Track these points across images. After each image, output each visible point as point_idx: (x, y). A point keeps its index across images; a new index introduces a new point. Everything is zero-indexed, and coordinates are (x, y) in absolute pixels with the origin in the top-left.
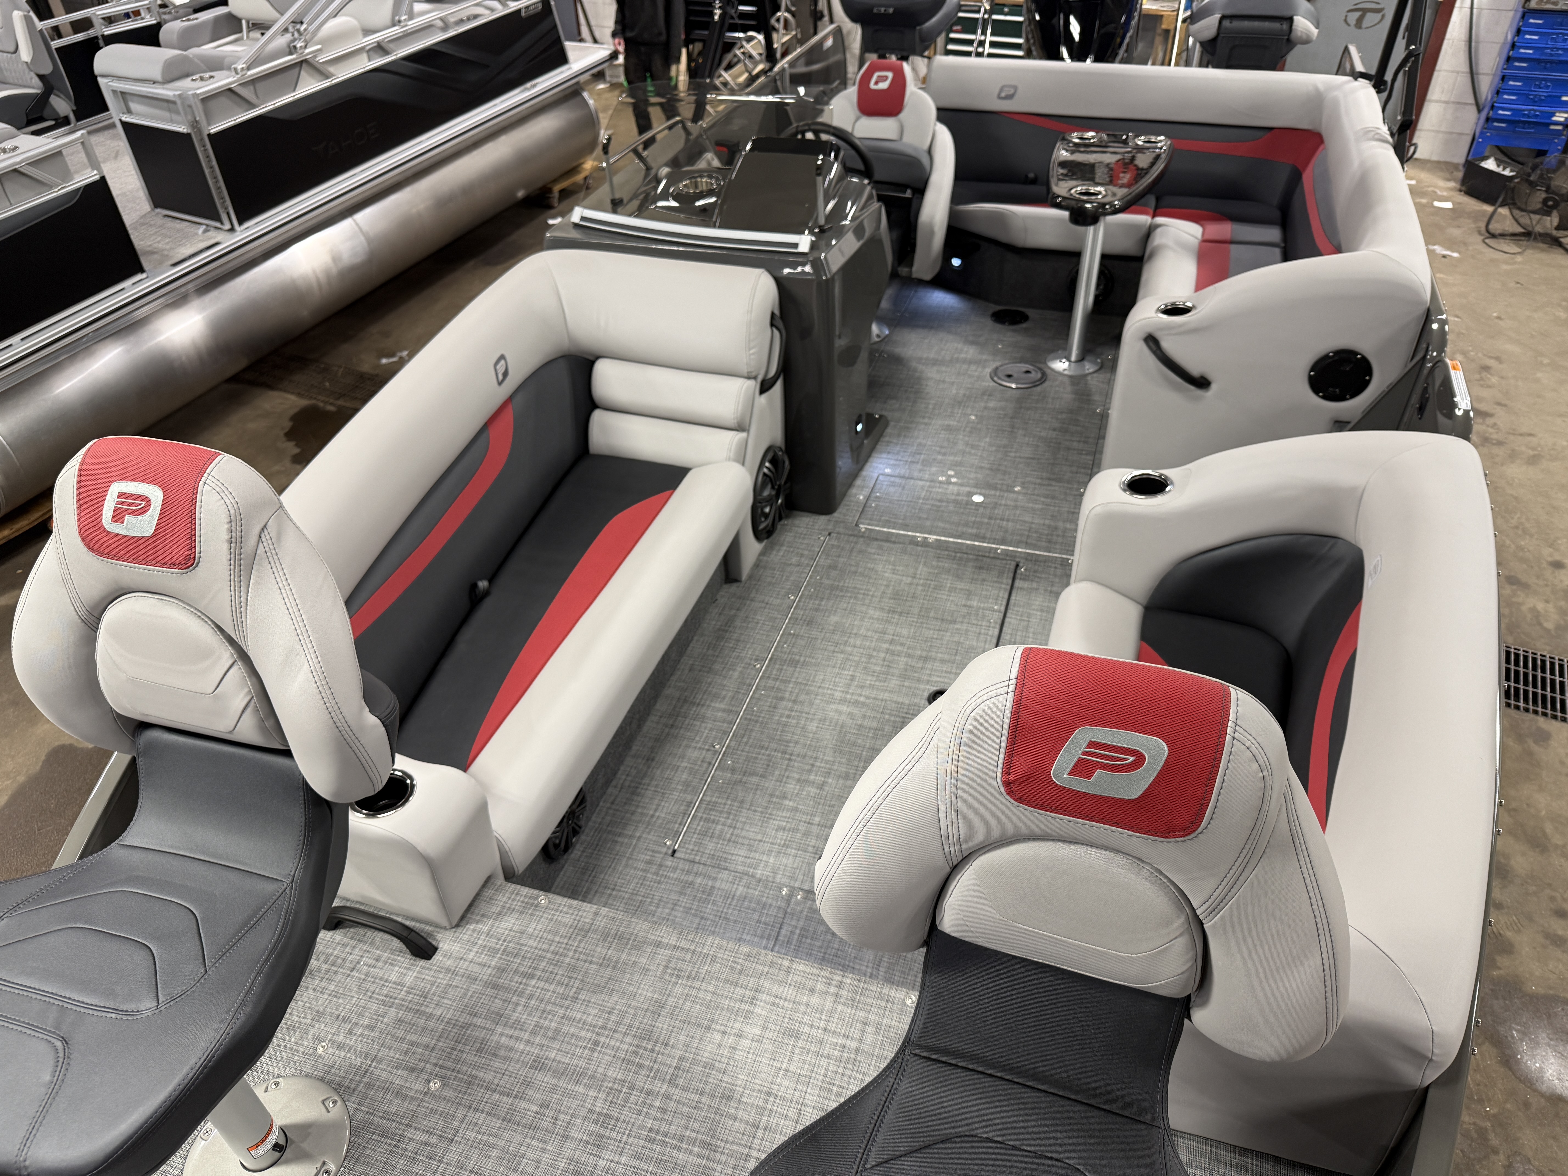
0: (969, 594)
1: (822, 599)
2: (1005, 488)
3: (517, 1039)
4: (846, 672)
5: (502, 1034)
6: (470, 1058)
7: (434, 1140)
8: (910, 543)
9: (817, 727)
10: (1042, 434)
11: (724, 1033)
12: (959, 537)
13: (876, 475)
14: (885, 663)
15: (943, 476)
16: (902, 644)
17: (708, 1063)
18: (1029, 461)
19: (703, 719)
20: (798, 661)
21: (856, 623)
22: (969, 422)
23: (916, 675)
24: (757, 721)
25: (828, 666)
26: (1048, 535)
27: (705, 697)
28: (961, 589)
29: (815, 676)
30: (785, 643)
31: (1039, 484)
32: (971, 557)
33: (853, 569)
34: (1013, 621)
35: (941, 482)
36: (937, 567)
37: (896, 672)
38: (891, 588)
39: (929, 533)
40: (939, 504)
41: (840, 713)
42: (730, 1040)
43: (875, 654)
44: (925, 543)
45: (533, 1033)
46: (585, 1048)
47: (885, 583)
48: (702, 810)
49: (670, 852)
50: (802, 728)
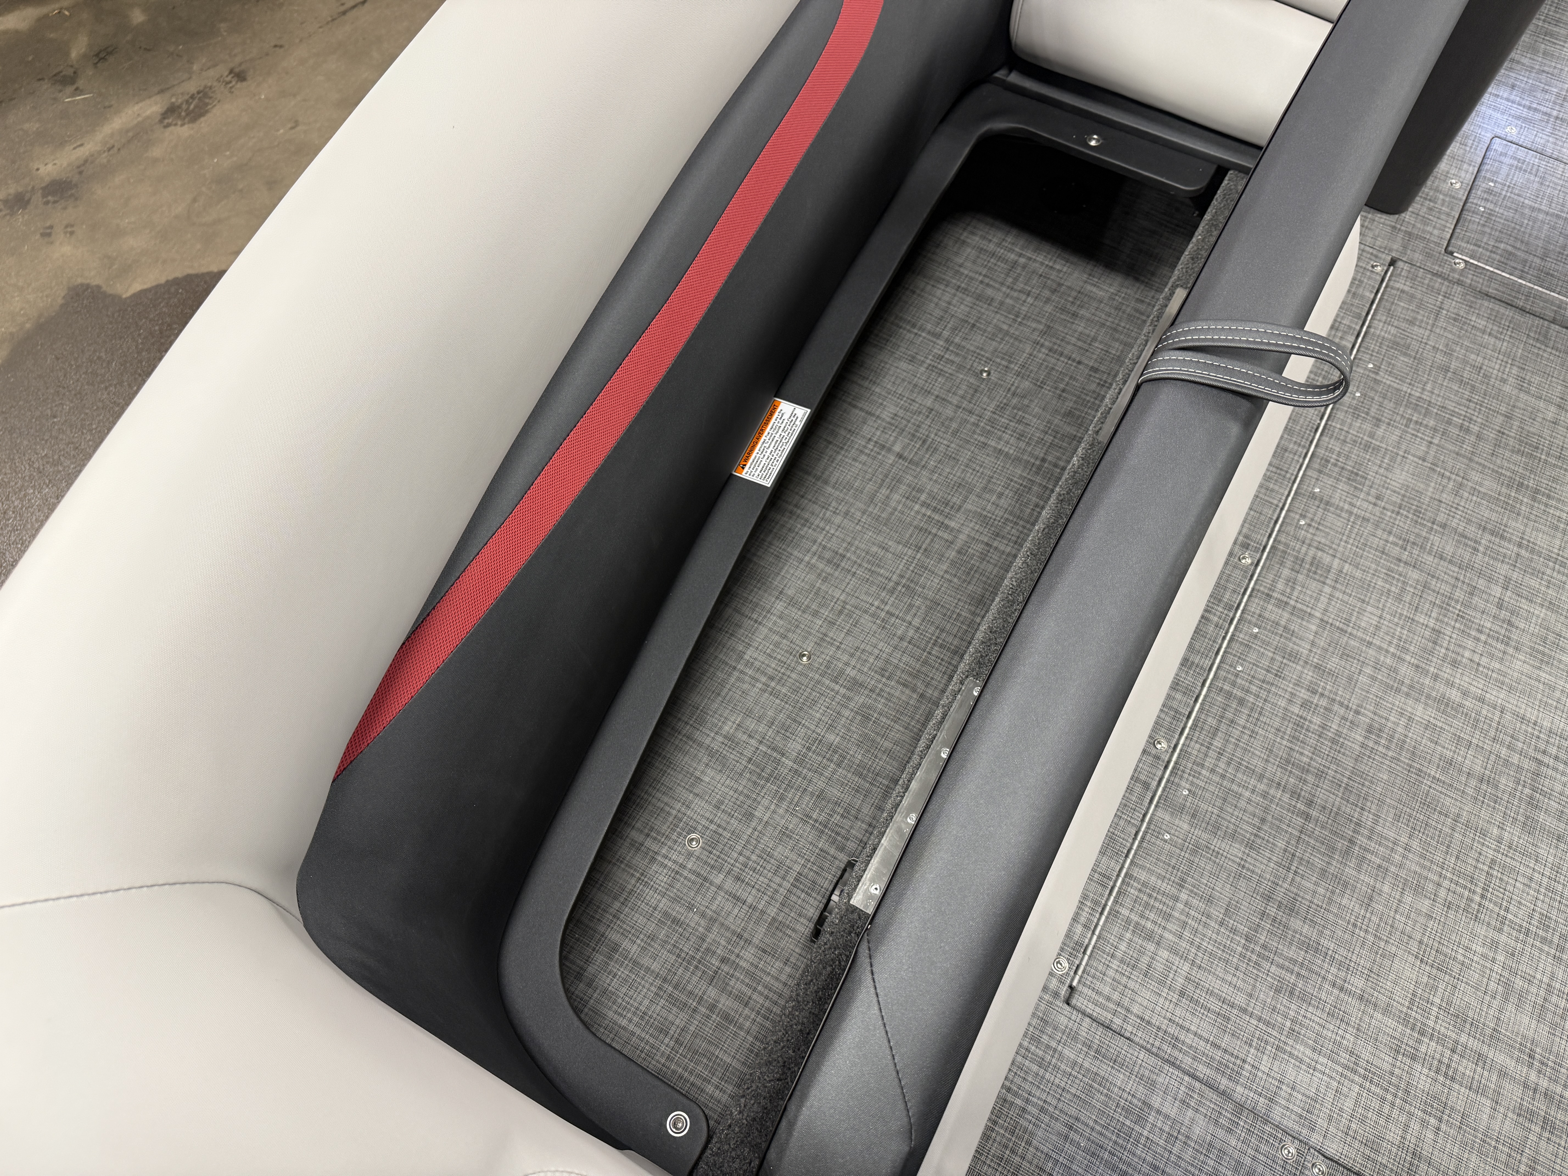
1: (1378, 422)
4: (1424, 619)
9: (1363, 745)
13: (1487, 137)
14: (1504, 614)
20: (1328, 569)
25: (1388, 593)
29: (1360, 613)
30: (1303, 516)
37: (1525, 639)
38: (1516, 425)
41: (1410, 719)
43: (1481, 583)
47: (1504, 409)
48: (1128, 902)
49: (1064, 991)
50: (1333, 741)
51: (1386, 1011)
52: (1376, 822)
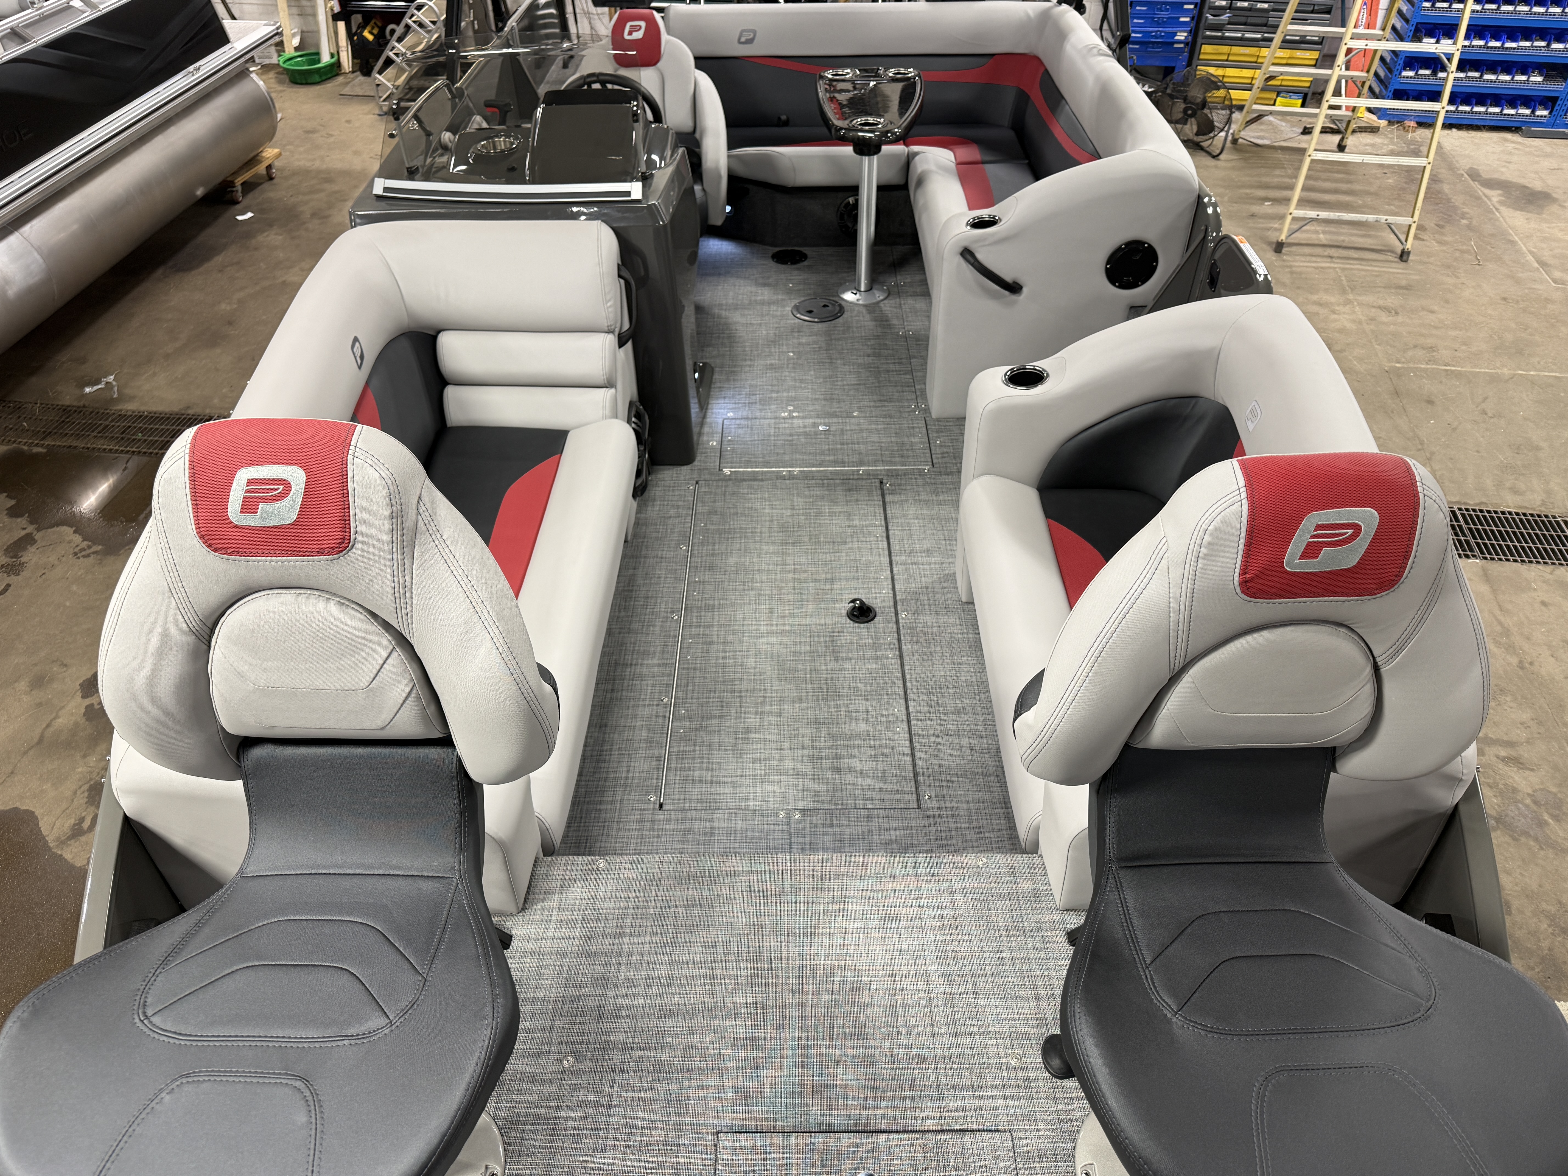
0: (849, 515)
1: (714, 544)
2: (845, 414)
3: (634, 996)
4: (763, 607)
5: (616, 996)
6: (594, 1026)
7: (591, 1112)
8: (777, 479)
9: (755, 662)
10: (859, 361)
11: (830, 934)
12: (820, 465)
13: (720, 421)
14: (796, 591)
15: (784, 412)
16: (805, 572)
17: (827, 965)
18: (856, 387)
19: (641, 677)
20: (714, 606)
21: (755, 560)
22: (789, 359)
23: (829, 596)
24: (695, 669)
25: (744, 604)
26: (898, 451)
27: (635, 656)
28: (840, 512)
29: (735, 615)
30: (694, 591)
31: (874, 407)
32: (837, 481)
33: (732, 511)
34: (897, 532)
35: (784, 418)
36: (810, 496)
37: (810, 597)
38: (775, 522)
39: (792, 467)
40: (790, 438)
41: (772, 644)
42: (837, 940)
43: (783, 585)
44: (791, 477)
45: (648, 986)
46: (704, 984)
47: (768, 518)
48: (674, 761)
49: (657, 806)
50: (742, 665)
51: (803, 748)
52: (772, 686)
